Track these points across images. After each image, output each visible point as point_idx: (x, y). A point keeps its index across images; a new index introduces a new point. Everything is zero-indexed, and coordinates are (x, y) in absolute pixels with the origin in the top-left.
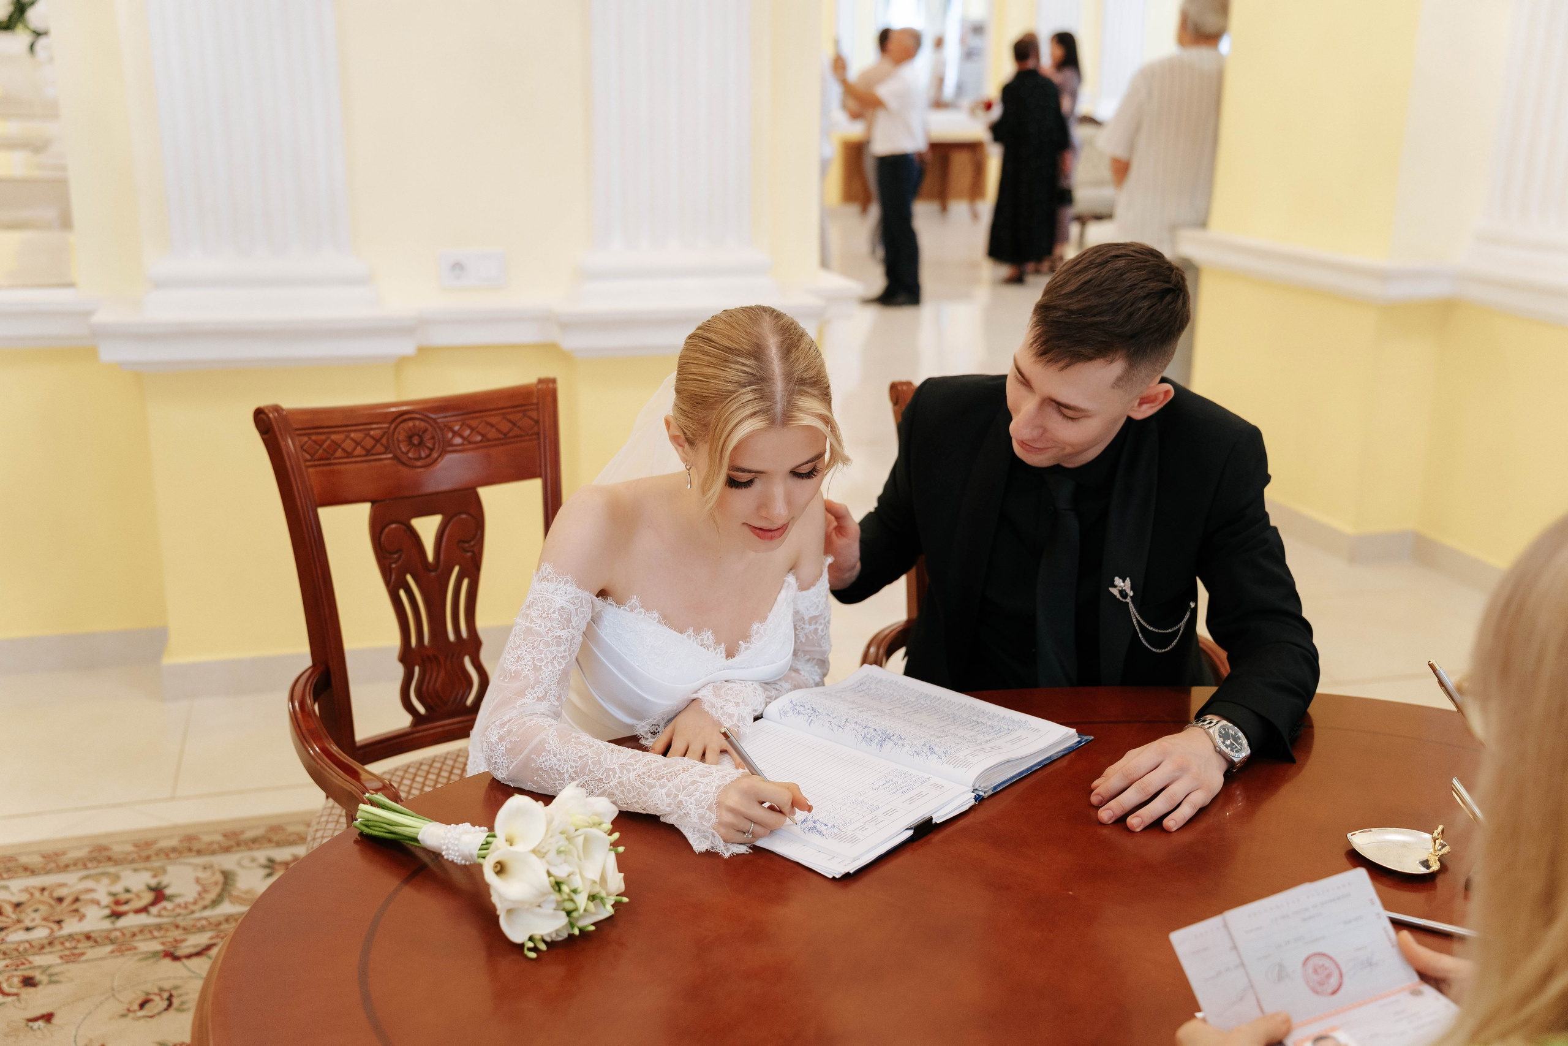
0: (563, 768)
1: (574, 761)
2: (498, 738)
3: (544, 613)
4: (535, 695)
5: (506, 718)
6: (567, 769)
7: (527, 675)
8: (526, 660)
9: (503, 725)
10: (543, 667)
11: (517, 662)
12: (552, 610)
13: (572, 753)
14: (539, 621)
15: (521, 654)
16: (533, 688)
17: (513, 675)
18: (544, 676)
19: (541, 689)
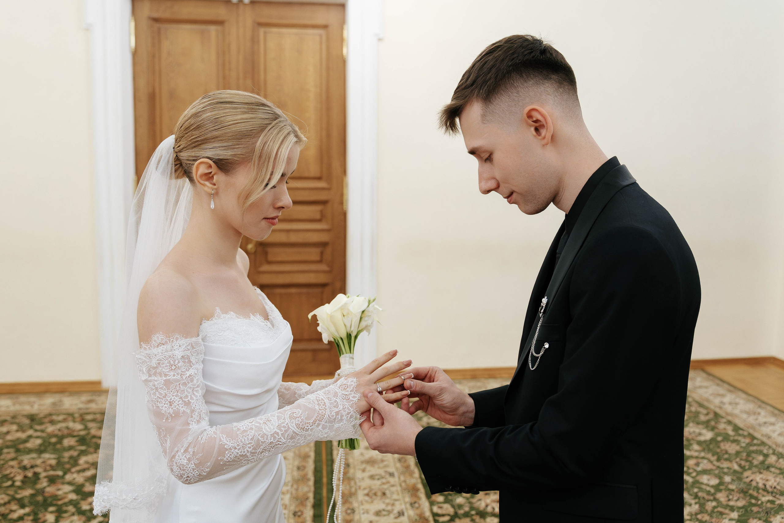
0: (244, 452)
1: (249, 444)
2: (188, 460)
3: (172, 366)
4: (195, 420)
5: (185, 445)
6: (247, 450)
7: (184, 412)
8: (177, 402)
9: (186, 451)
10: (190, 401)
11: (171, 405)
12: (177, 361)
13: (245, 440)
14: (172, 373)
15: (171, 399)
16: (192, 417)
17: (173, 415)
18: (194, 406)
19: (197, 414)
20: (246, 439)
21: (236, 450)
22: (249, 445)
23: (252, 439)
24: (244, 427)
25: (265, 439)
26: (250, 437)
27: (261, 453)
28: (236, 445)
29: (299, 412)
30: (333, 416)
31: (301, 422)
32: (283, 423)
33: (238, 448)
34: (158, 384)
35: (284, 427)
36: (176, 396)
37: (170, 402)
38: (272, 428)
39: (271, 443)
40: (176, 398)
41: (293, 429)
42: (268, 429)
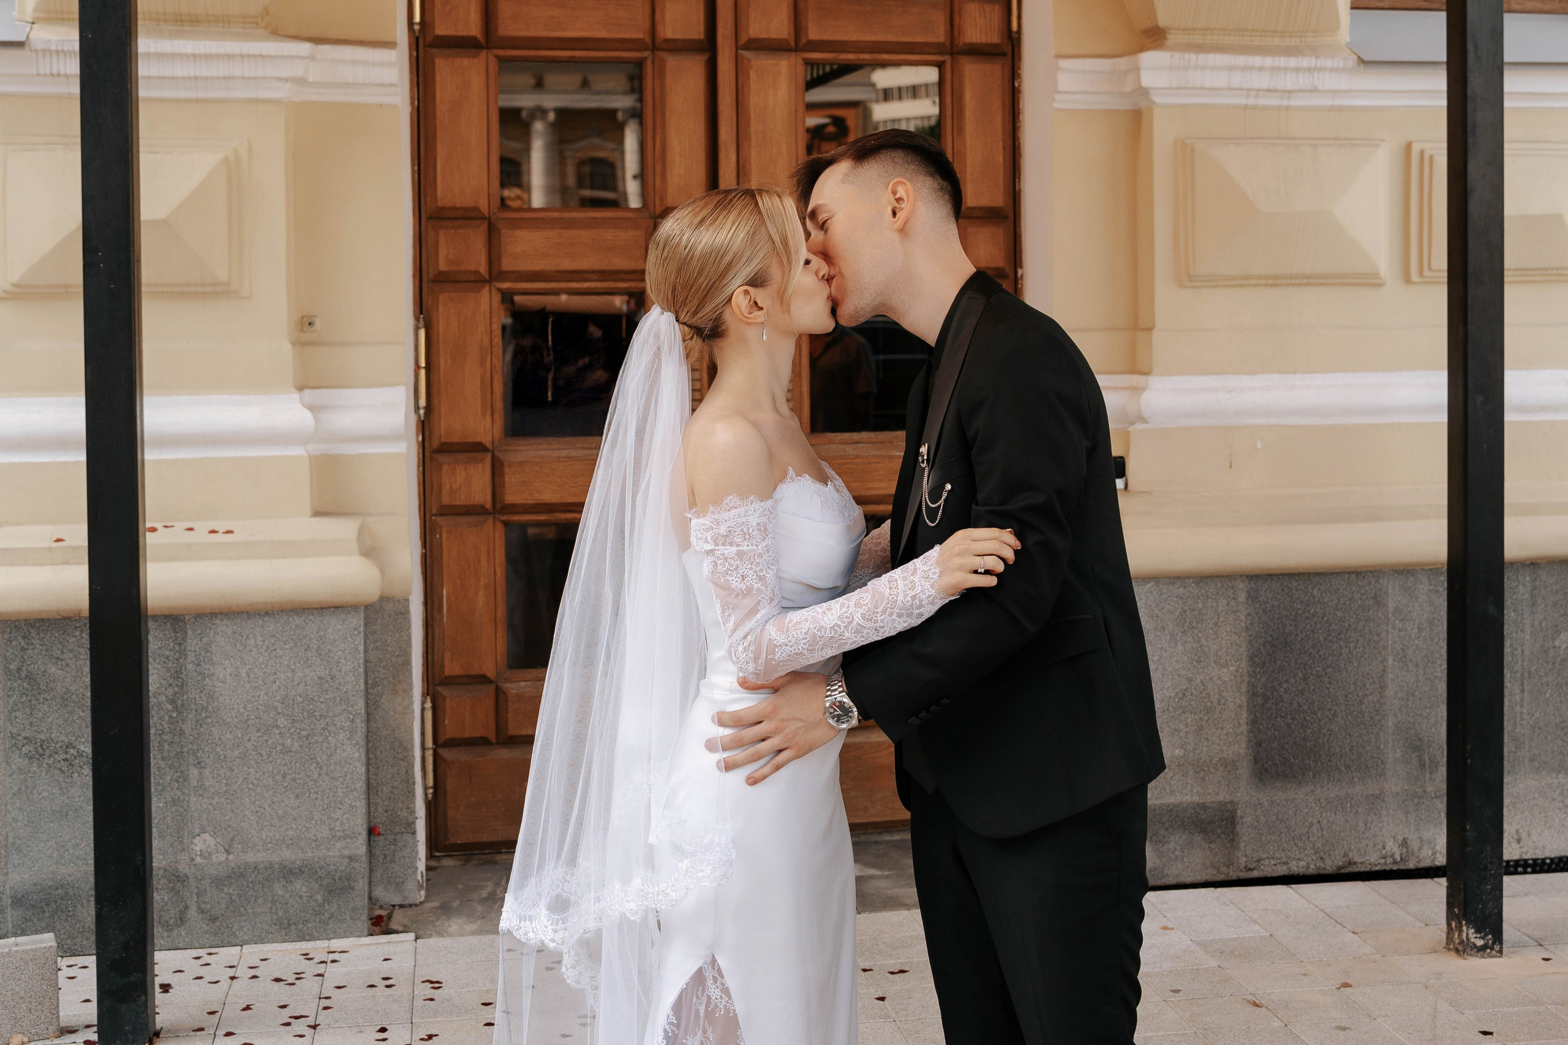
20: (799, 633)
21: (788, 648)
22: (804, 641)
23: (805, 633)
24: (798, 617)
25: (823, 634)
26: (804, 631)
27: (822, 650)
28: (786, 641)
29: (867, 596)
30: (908, 602)
31: (867, 612)
32: (846, 612)
33: (790, 644)
34: (729, 553)
35: (847, 617)
36: (750, 569)
37: (743, 576)
38: (832, 619)
39: (832, 638)
40: (750, 572)
41: (857, 620)
42: (827, 621)
